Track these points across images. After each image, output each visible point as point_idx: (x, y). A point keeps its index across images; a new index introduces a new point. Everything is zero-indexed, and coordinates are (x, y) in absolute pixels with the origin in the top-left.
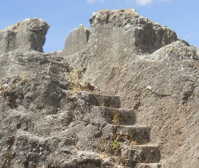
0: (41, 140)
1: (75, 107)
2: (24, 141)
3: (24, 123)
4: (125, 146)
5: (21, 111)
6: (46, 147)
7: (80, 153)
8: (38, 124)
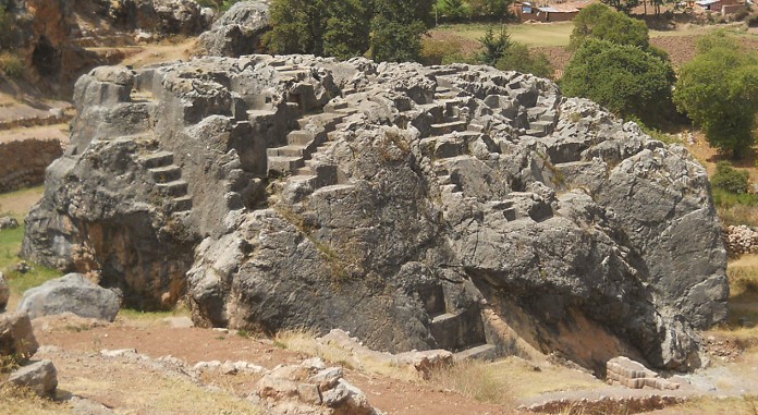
0: (112, 194)
1: (137, 169)
2: (102, 194)
3: (102, 181)
4: (165, 201)
5: (100, 173)
6: (115, 199)
7: (136, 204)
8: (110, 183)
